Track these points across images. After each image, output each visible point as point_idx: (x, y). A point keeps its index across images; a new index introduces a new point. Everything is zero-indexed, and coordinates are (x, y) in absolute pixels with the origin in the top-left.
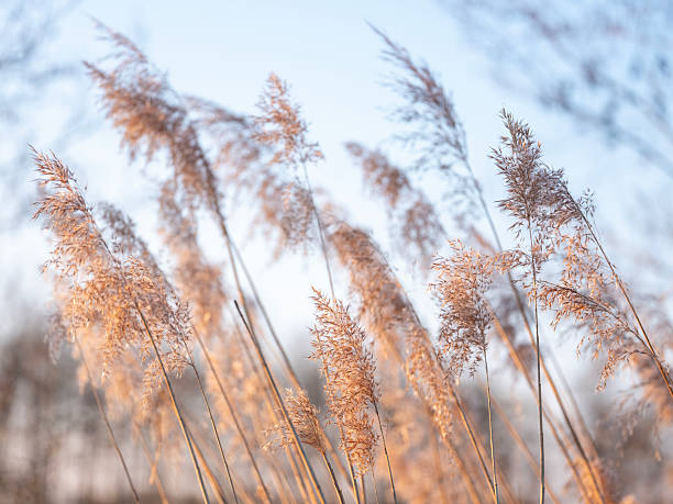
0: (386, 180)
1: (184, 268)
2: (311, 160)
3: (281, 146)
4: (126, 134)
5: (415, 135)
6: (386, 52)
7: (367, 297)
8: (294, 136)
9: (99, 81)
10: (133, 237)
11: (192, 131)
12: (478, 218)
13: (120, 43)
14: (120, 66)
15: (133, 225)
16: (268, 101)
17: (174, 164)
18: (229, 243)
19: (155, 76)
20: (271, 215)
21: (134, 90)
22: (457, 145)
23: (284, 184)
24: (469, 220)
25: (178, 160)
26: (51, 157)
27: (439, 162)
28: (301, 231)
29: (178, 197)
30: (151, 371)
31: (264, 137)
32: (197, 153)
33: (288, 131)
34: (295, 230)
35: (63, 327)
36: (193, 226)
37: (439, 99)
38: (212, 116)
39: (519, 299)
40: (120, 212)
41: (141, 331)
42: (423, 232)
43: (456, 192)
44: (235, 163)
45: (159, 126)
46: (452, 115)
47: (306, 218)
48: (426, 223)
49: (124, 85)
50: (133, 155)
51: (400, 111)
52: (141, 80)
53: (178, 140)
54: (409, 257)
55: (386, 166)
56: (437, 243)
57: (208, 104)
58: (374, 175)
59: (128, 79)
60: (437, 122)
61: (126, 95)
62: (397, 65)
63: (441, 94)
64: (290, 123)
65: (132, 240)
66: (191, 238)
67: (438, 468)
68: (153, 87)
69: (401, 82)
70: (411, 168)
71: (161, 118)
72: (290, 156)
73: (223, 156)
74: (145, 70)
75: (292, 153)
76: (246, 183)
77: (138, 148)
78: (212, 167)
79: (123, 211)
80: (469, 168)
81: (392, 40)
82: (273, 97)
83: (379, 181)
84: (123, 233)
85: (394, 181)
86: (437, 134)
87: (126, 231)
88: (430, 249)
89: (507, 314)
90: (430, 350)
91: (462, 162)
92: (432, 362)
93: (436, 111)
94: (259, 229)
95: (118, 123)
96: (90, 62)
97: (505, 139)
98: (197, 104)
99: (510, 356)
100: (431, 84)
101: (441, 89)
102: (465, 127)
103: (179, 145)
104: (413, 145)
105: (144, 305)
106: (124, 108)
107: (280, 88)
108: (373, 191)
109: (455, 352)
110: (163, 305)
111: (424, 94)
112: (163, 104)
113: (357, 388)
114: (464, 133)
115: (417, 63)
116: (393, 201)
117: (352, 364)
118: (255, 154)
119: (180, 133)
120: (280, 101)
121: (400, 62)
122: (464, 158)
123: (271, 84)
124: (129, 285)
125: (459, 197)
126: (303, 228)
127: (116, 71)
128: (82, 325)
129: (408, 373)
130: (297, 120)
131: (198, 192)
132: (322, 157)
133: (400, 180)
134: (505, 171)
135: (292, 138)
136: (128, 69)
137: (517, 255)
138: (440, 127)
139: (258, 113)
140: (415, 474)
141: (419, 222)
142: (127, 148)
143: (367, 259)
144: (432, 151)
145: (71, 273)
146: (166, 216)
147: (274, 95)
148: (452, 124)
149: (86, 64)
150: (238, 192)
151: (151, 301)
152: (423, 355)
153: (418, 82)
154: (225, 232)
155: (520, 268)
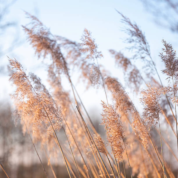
0: (123, 62)
1: (57, 94)
2: (99, 57)
3: (89, 53)
4: (37, 50)
5: (133, 47)
6: (122, 20)
7: (119, 102)
8: (93, 50)
9: (27, 32)
10: (40, 84)
11: (58, 48)
12: (154, 74)
13: (34, 19)
14: (34, 27)
15: (40, 80)
16: (84, 38)
17: (53, 59)
18: (72, 85)
19: (45, 30)
20: (85, 75)
21: (39, 35)
22: (147, 50)
23: (89, 64)
24: (151, 75)
25: (54, 58)
26: (14, 60)
27: (141, 56)
28: (96, 81)
29: (55, 70)
30: (49, 129)
31: (83, 50)
32: (60, 55)
33: (91, 48)
34: (94, 81)
35: (19, 114)
36: (60, 79)
37: (140, 35)
38: (65, 42)
39: (168, 100)
40: (36, 76)
41: (46, 117)
42: (136, 79)
43: (147, 66)
44: (72, 58)
45: (48, 46)
46: (145, 40)
47: (98, 77)
48: (137, 76)
49: (35, 33)
50: (39, 56)
51: (127, 39)
52: (41, 31)
53: (54, 51)
54: (131, 88)
55: (123, 57)
56: (141, 83)
57: (63, 38)
58: (119, 60)
59: (37, 31)
60: (140, 43)
61: (36, 36)
62: (126, 24)
63: (141, 33)
64: (91, 45)
65: (40, 85)
66: (59, 83)
67: (143, 157)
68: (45, 34)
69: (127, 30)
70: (132, 58)
71: (48, 44)
72: (92, 56)
73: (69, 55)
74: (42, 28)
75: (93, 55)
76: (76, 64)
77: (41, 54)
78: (65, 60)
79: (37, 75)
80: (151, 58)
81: (124, 15)
82: (86, 37)
83: (121, 62)
84: (37, 83)
85: (126, 62)
86: (140, 47)
87: (38, 82)
88: (138, 85)
89: (164, 105)
90: (140, 119)
91: (148, 56)
92: (141, 123)
93: (140, 39)
94: (81, 79)
95: (34, 46)
96: (24, 26)
97: (164, 49)
98: (60, 38)
99: (165, 119)
100: (137, 30)
101: (141, 31)
102: (149, 44)
103: (54, 53)
104: (132, 51)
105: (47, 108)
106: (36, 41)
107: (88, 33)
108: (119, 66)
109: (149, 121)
110: (53, 108)
111: (135, 33)
112: (48, 39)
113: (117, 133)
114: (149, 46)
115: (133, 23)
116: (126, 69)
117: (115, 126)
118: (79, 54)
119: (54, 49)
120: (88, 38)
121: (127, 23)
122: (149, 55)
123: (85, 32)
124: (41, 102)
125: (148, 68)
126: (97, 80)
127: (32, 28)
128: (26, 115)
129: (133, 127)
130: (94, 44)
131: (61, 68)
132: (102, 56)
133: (128, 62)
134: (164, 60)
135: (92, 50)
136: (36, 28)
137: (169, 88)
138: (141, 44)
139: (81, 42)
140: (134, 159)
141: (134, 76)
142: (37, 54)
143: (118, 90)
144: (138, 52)
145: (22, 98)
146: (50, 76)
147: (86, 36)
148: (145, 43)
149: (23, 26)
150: (74, 67)
151: (49, 107)
152: (138, 121)
153: (133, 30)
154: (70, 81)
155: (170, 92)
